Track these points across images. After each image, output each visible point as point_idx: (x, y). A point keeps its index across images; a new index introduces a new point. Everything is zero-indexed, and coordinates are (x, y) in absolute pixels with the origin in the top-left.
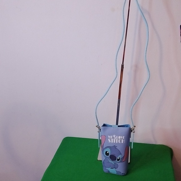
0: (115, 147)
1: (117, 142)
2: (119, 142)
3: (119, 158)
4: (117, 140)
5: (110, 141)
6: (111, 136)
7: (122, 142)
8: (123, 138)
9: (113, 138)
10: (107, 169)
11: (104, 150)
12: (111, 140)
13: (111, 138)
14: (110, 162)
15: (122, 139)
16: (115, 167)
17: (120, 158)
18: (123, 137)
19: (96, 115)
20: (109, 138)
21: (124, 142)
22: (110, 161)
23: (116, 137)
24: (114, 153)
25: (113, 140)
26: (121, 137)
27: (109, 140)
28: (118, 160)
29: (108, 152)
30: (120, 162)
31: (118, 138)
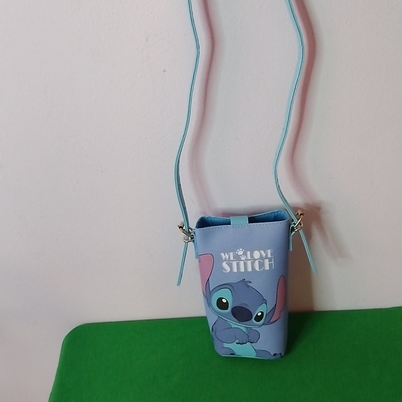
0: (244, 283)
1: (250, 269)
2: (257, 269)
3: (260, 314)
6: (231, 254)
7: (267, 268)
8: (269, 256)
9: (237, 258)
10: (226, 345)
11: (211, 296)
12: (230, 265)
13: (232, 258)
14: (233, 326)
15: (266, 257)
16: (251, 338)
17: (262, 313)
18: (269, 252)
20: (225, 260)
22: (235, 324)
23: (245, 254)
25: (238, 265)
26: (262, 252)
27: (225, 265)
28: (258, 319)
29: (224, 301)
30: (263, 324)
31: (252, 256)
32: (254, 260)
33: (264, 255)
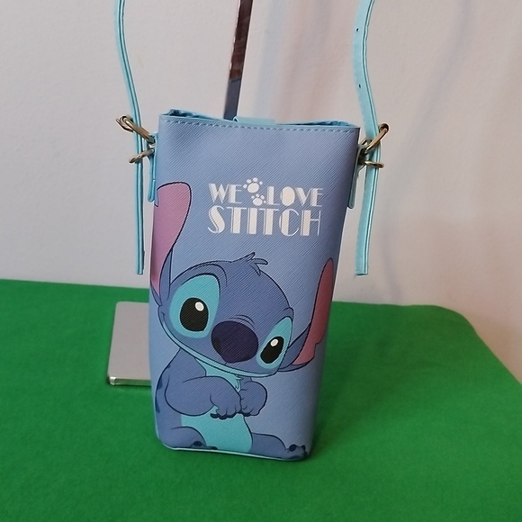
0: (252, 264)
1: (269, 230)
2: (285, 231)
3: (275, 343)
4: (270, 213)
5: (220, 225)
6: (233, 188)
7: (306, 232)
8: (314, 203)
9: (245, 199)
10: (186, 421)
11: (170, 295)
12: (227, 217)
13: (232, 199)
14: (211, 372)
15: (308, 206)
16: (246, 404)
17: (281, 340)
18: (315, 192)
19: (121, 34)
20: (218, 201)
21: (313, 225)
22: (214, 367)
23: (263, 191)
24: (246, 311)
25: (244, 216)
26: (300, 191)
27: (214, 214)
28: (270, 354)
29: (199, 307)
30: (279, 369)
31: (277, 198)
32: (280, 208)
33: (303, 199)
